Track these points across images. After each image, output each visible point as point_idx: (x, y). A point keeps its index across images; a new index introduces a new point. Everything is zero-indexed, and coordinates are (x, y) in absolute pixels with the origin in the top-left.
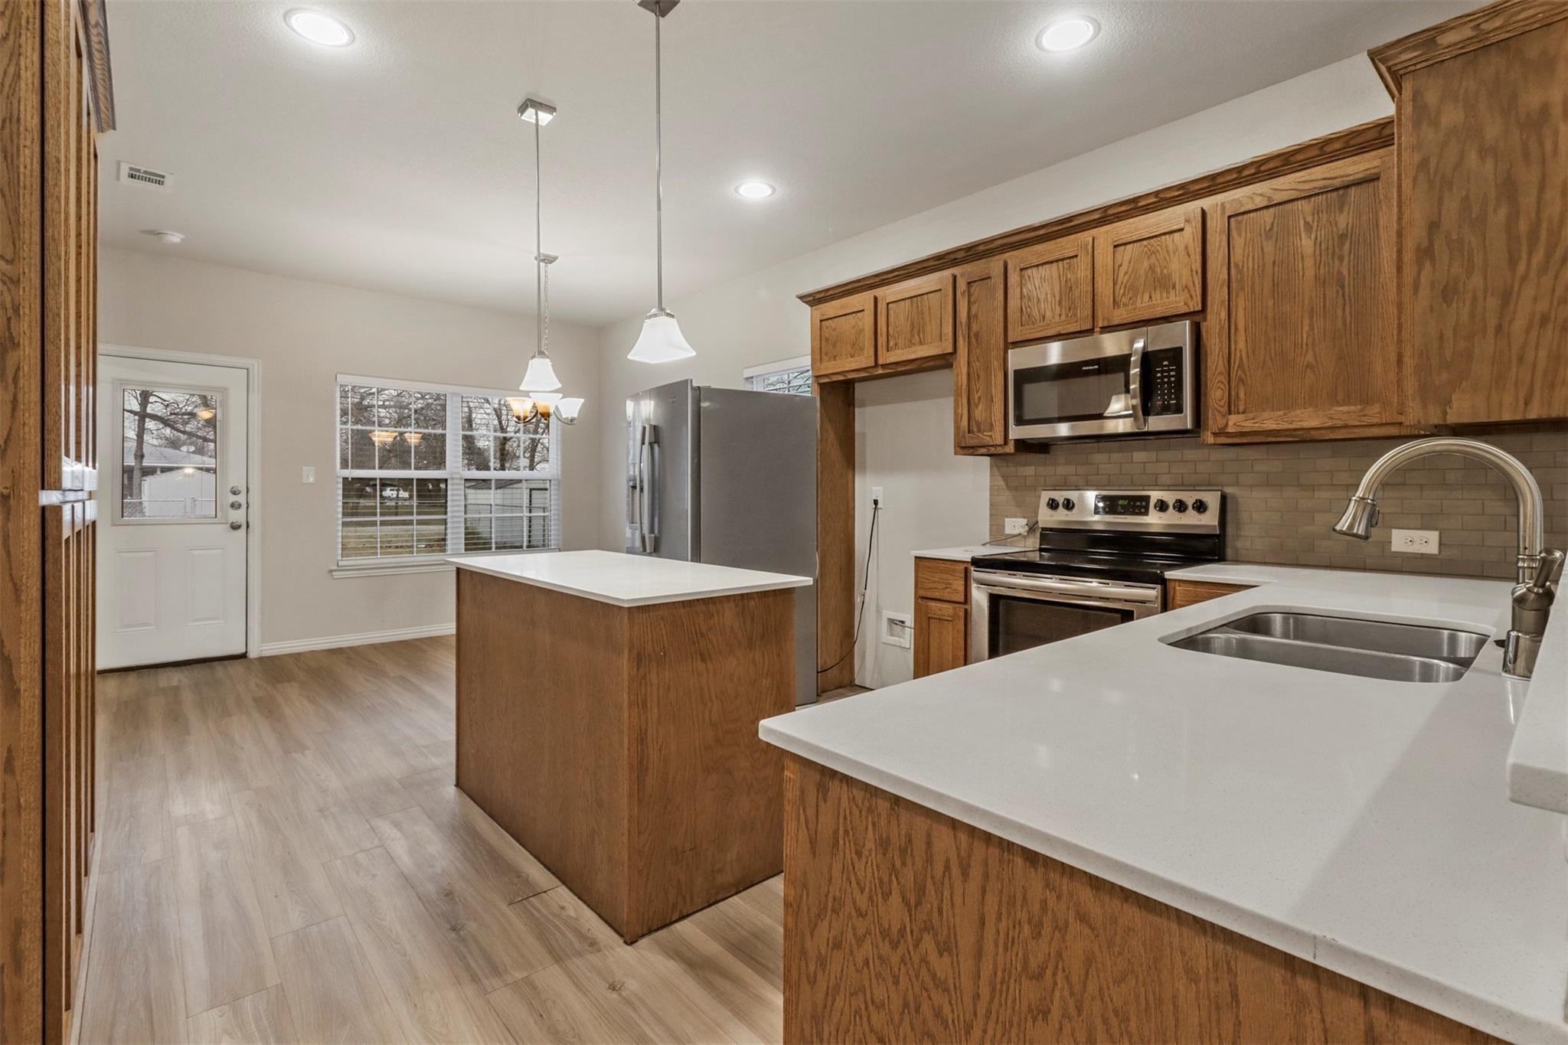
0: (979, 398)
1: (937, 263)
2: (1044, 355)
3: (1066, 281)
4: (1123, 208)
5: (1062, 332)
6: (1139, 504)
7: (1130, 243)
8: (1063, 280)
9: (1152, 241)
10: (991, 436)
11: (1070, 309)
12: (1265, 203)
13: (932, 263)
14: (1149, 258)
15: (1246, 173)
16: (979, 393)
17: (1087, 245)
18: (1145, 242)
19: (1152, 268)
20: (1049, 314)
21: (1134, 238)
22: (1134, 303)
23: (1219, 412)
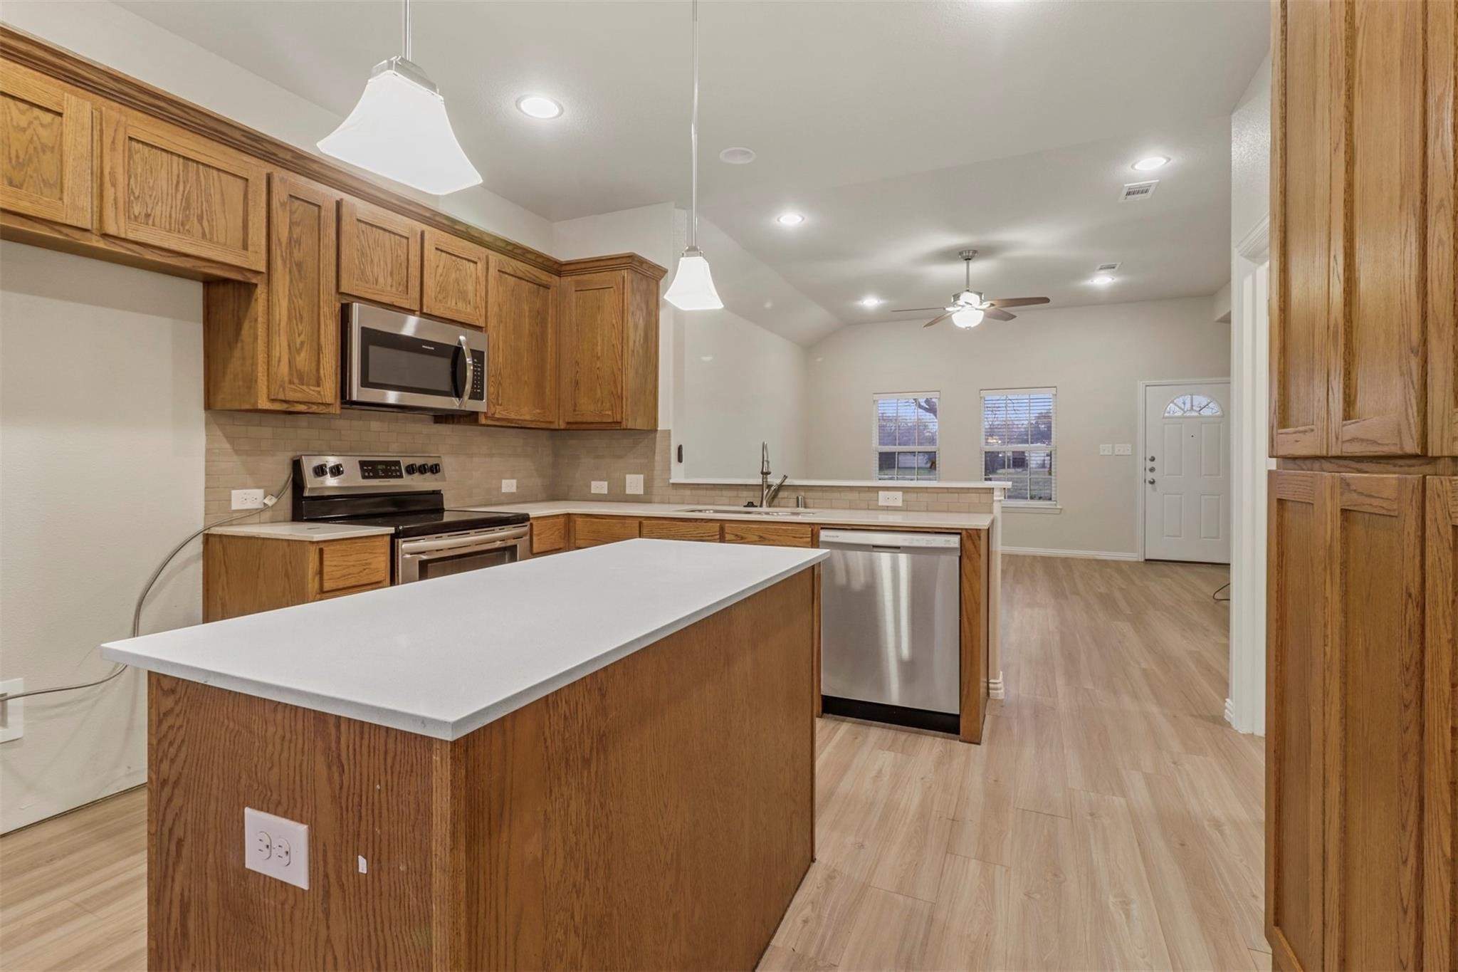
0: (302, 343)
1: (243, 139)
2: (402, 324)
3: (397, 256)
4: (445, 222)
5: (395, 304)
6: (393, 468)
7: (445, 252)
8: (394, 256)
9: (458, 259)
10: (319, 392)
11: (400, 284)
12: (512, 273)
13: (237, 135)
14: (456, 272)
15: (529, 256)
16: (303, 336)
17: (416, 234)
18: (454, 258)
19: (457, 281)
20: (381, 280)
21: (450, 251)
22: (446, 302)
23: (492, 402)
